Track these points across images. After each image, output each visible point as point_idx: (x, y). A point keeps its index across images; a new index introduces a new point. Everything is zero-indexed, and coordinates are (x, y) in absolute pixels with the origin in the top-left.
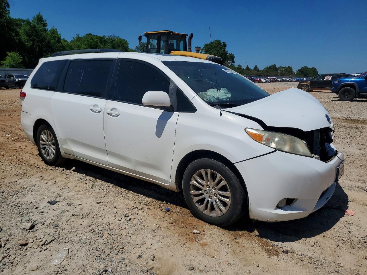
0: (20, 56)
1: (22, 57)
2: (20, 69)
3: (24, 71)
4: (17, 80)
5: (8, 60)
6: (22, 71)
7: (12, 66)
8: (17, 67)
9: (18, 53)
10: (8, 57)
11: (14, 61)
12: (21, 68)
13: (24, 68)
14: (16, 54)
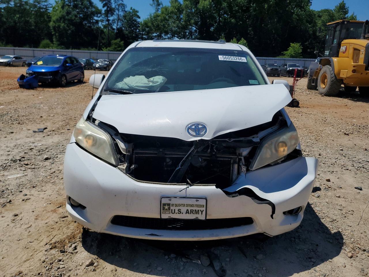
0: (301, 46)
1: (302, 48)
2: (298, 59)
3: (301, 60)
4: (288, 69)
5: (290, 51)
6: (299, 60)
7: (292, 56)
8: (296, 58)
9: (300, 43)
10: (290, 47)
11: (294, 52)
12: (299, 57)
13: (302, 58)
14: (299, 44)
